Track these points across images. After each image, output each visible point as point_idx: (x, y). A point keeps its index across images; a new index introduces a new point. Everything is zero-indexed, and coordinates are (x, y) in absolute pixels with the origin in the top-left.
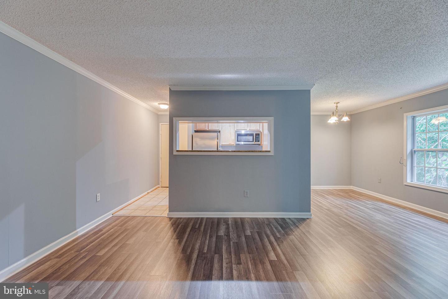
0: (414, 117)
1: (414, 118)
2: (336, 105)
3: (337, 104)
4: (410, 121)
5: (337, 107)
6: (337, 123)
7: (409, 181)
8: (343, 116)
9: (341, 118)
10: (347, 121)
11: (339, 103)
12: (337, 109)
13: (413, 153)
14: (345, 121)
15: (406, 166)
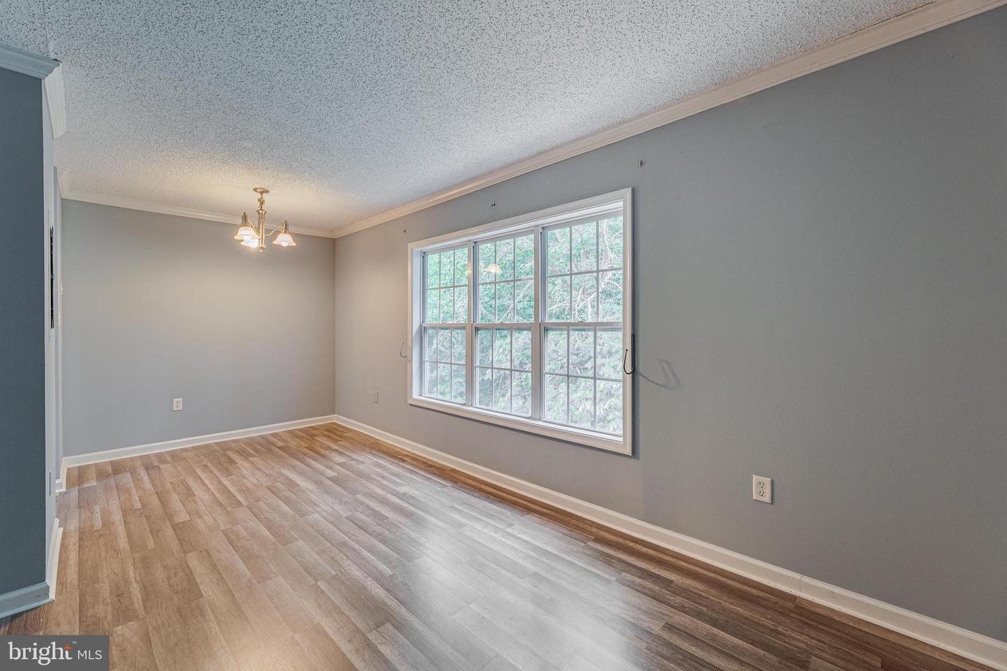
0: (424, 253)
1: (424, 255)
2: (259, 196)
3: (262, 193)
4: (417, 261)
5: (262, 202)
6: (263, 248)
7: (415, 395)
8: (278, 232)
9: (275, 237)
10: (288, 246)
11: (268, 192)
12: (261, 209)
13: (423, 330)
14: (285, 244)
15: (411, 362)
